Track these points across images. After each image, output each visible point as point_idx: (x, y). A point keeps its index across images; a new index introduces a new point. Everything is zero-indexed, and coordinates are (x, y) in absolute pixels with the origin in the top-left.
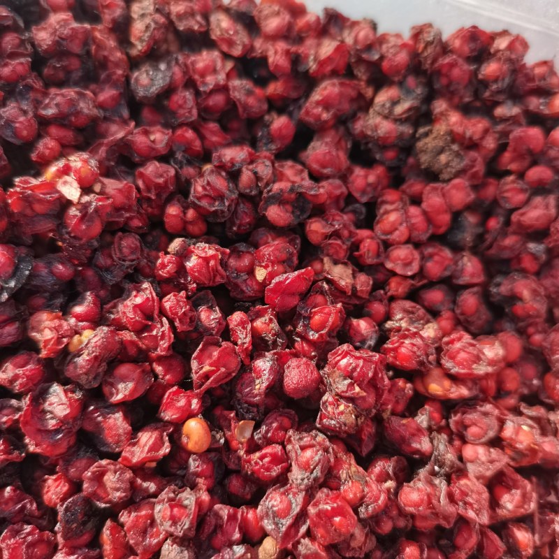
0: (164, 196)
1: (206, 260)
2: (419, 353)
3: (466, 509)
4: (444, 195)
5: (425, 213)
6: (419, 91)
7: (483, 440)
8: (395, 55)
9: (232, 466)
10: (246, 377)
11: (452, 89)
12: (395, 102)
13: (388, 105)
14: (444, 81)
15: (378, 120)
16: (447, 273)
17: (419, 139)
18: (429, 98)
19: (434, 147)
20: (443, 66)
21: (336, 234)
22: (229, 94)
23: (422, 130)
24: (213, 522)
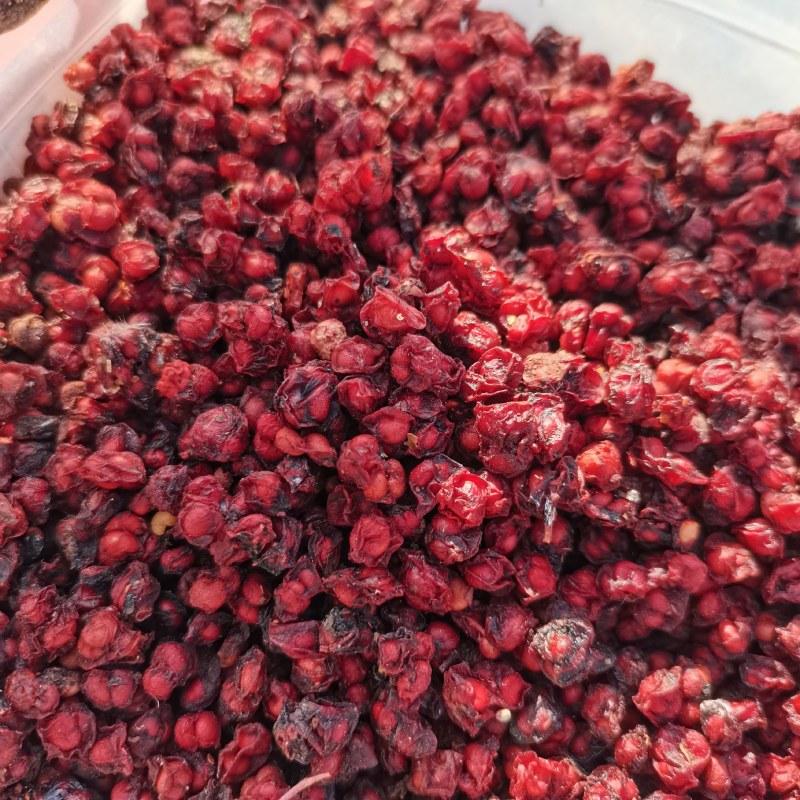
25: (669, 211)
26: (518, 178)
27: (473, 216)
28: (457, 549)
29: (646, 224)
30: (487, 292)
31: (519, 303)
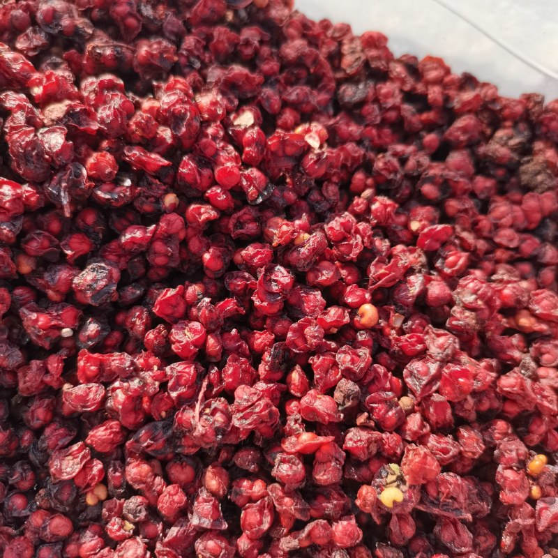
0: (355, 166)
1: (386, 206)
2: (517, 293)
3: (542, 401)
4: (539, 200)
5: (524, 211)
6: (526, 133)
7: (554, 364)
8: (515, 106)
9: (384, 345)
10: (403, 286)
11: (549, 135)
12: (510, 138)
13: (505, 138)
14: (544, 129)
15: (497, 146)
16: (535, 253)
17: (522, 164)
18: (532, 139)
19: (534, 170)
20: (545, 118)
21: (466, 211)
22: (400, 113)
23: (526, 159)
24: (373, 374)
25: (152, 17)
26: (48, 11)
27: (21, 38)
28: (8, 229)
29: (138, 27)
30: (18, 75)
31: (39, 79)
